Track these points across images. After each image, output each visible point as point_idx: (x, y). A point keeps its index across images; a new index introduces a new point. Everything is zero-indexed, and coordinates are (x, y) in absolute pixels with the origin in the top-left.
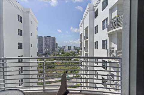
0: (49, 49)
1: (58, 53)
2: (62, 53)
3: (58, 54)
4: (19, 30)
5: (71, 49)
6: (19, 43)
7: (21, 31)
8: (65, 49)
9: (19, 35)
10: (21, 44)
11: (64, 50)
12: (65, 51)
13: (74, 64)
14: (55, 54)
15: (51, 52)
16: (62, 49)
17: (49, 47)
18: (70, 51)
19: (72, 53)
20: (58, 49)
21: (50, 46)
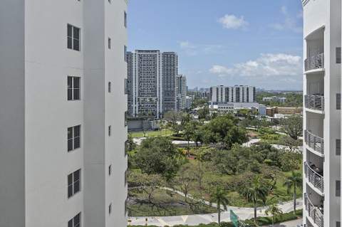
0: (154, 99)
1: (185, 115)
2: (203, 115)
3: (188, 119)
4: (69, 27)
5: (238, 101)
6: (69, 78)
7: (77, 30)
8: (214, 99)
9: (69, 46)
10: (77, 80)
11: (209, 104)
12: (216, 107)
13: (255, 162)
14: (175, 119)
15: (160, 109)
16: (202, 98)
17: (154, 93)
18: (237, 107)
19: (245, 116)
20: (187, 97)
21: (155, 87)
